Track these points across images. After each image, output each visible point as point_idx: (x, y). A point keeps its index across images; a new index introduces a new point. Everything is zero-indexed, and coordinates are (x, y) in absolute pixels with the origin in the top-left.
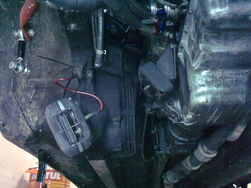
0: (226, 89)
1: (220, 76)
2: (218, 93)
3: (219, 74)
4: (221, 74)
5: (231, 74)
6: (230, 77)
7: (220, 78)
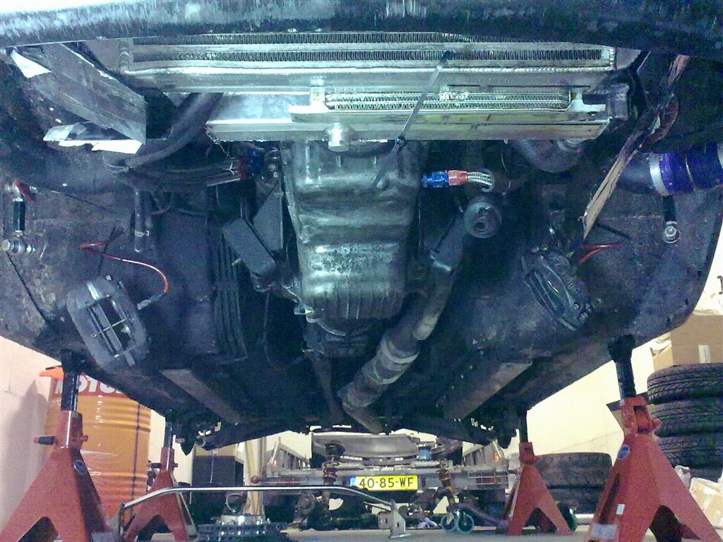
0: (357, 274)
1: (348, 253)
2: (342, 281)
3: (345, 250)
4: (348, 250)
5: (365, 250)
6: (364, 255)
7: (347, 256)
